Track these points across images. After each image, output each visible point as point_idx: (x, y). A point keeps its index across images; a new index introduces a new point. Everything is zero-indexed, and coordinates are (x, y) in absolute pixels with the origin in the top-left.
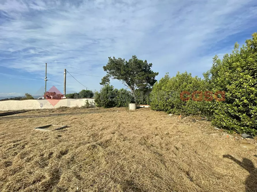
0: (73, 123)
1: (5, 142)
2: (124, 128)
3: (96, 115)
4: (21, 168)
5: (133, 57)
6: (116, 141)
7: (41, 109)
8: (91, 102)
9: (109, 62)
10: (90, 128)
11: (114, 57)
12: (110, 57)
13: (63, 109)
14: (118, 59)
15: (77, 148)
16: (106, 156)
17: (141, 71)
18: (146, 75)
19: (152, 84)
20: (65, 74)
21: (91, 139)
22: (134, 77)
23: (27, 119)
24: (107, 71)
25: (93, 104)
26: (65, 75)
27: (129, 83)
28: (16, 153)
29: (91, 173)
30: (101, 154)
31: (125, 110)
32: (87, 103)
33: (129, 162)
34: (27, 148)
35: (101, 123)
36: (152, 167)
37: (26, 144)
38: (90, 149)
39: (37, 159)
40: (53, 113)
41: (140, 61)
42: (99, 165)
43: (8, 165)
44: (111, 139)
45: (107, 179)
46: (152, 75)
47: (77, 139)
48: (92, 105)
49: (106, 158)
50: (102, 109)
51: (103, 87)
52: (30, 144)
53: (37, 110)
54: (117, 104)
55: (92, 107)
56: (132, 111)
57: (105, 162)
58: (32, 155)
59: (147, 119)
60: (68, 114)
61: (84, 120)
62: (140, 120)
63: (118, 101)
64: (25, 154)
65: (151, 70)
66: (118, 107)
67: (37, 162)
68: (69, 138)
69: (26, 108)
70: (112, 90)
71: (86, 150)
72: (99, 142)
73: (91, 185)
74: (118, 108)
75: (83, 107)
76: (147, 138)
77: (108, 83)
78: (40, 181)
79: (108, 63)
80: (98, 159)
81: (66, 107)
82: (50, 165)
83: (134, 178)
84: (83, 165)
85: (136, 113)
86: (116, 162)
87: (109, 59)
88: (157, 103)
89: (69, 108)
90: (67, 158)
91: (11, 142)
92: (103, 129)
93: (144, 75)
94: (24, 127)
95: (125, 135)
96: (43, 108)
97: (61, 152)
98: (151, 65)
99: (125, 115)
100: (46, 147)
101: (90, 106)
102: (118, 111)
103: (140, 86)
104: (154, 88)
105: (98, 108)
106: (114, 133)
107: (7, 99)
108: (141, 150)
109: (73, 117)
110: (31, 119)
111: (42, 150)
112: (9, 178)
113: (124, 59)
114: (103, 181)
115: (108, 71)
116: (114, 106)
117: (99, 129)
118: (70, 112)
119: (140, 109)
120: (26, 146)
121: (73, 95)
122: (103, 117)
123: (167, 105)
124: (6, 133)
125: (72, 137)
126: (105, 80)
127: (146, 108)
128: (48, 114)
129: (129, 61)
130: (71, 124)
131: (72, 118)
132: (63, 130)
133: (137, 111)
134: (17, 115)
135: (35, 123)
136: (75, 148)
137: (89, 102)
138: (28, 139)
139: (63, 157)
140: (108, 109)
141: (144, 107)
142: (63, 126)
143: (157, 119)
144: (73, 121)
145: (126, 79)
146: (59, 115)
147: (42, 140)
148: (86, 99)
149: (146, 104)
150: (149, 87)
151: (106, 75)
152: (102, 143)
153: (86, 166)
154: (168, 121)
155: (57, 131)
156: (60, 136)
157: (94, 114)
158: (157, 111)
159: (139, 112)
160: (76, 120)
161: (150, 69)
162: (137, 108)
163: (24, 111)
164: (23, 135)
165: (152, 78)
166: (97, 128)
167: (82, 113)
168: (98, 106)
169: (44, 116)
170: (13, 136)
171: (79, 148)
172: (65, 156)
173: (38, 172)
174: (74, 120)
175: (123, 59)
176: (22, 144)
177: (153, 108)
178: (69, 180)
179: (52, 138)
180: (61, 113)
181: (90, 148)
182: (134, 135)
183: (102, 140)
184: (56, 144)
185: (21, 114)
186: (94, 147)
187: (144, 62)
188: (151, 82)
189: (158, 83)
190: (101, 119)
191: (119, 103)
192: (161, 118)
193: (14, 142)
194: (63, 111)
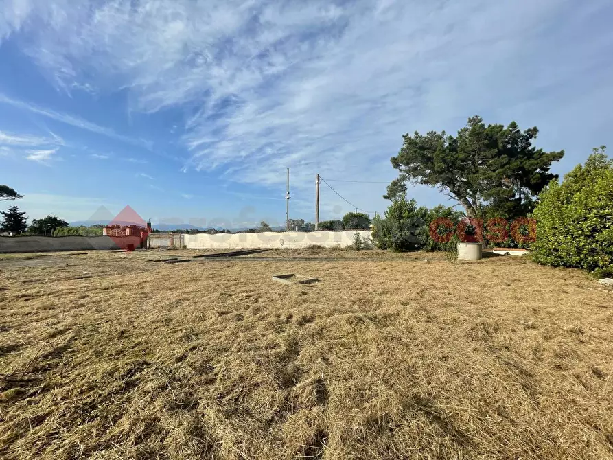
0: (329, 274)
1: (238, 290)
2: (435, 298)
3: (375, 266)
4: (253, 327)
5: (470, 121)
6: (407, 321)
7: (281, 249)
8: (366, 237)
9: (404, 146)
10: (357, 287)
11: (416, 133)
12: (408, 134)
13: (314, 249)
14: (426, 135)
15: (329, 315)
16: (379, 342)
17: (495, 156)
18: (515, 164)
19: (536, 189)
20: (318, 183)
21: (356, 307)
22: (474, 174)
23: (263, 263)
24: (400, 168)
25: (370, 242)
26: (317, 186)
27: (459, 190)
28: (248, 307)
29: (348, 360)
30: (369, 335)
31: (445, 259)
32: (358, 239)
33: (428, 365)
34: (261, 302)
35: (381, 281)
36: (489, 392)
37: (260, 297)
38: (352, 322)
39: (271, 319)
40: (299, 256)
41: (493, 128)
42: (364, 352)
43: (239, 320)
44: (398, 314)
45: (375, 378)
46: (538, 161)
47: (331, 303)
48: (368, 245)
49: (379, 345)
50: (389, 253)
51: (390, 203)
52: (264, 298)
53: (276, 250)
54: (424, 244)
55: (367, 248)
56: (464, 262)
57: (376, 352)
58: (265, 313)
59: (509, 285)
60: (321, 259)
61: (348, 272)
62: (484, 286)
63: (428, 237)
64: (258, 310)
65: (534, 149)
66: (428, 251)
67: (271, 323)
68: (318, 298)
69: (262, 246)
70: (412, 210)
71: (343, 322)
72: (370, 314)
73: (344, 379)
74: (427, 254)
75: (349, 248)
76: (496, 330)
77: (401, 193)
78: (273, 349)
79: (402, 149)
80: (363, 342)
81: (319, 247)
82: (287, 331)
83: (435, 398)
84: (336, 345)
85: (477, 267)
86: (400, 357)
87: (403, 139)
88: (553, 244)
89: (323, 248)
90: (312, 328)
91: (243, 292)
92: (384, 293)
93: (505, 165)
94: (260, 273)
95: (434, 313)
96: (284, 247)
97: (304, 318)
98: (533, 133)
99: (443, 270)
100: (284, 306)
101: (362, 246)
102: (426, 260)
103: (490, 195)
104: (542, 200)
105: (380, 251)
106: (406, 304)
107: (241, 232)
108: (469, 351)
109: (330, 265)
110: (268, 263)
111: (279, 309)
112: (241, 335)
113: (444, 132)
114: (368, 379)
115: (403, 167)
116: (418, 249)
117: (375, 291)
118: (325, 256)
119: (494, 258)
120: (260, 300)
121: (332, 223)
122: (388, 270)
123: (593, 250)
124: (238, 279)
125: (323, 297)
126: (396, 188)
127: (515, 258)
128: (291, 256)
129: (459, 133)
130: (325, 276)
131: (327, 266)
132: (311, 285)
133: (483, 263)
134: (251, 256)
135: (273, 269)
136: (326, 315)
137: (361, 238)
138: (263, 291)
139: (307, 325)
140: (402, 254)
141: (508, 253)
142: (311, 278)
143: (547, 290)
144: (328, 272)
145: (450, 182)
146: (306, 259)
147: (279, 294)
148: (354, 232)
149: (516, 247)
150: (527, 197)
151: (399, 177)
152: (376, 317)
153: (341, 348)
154: (591, 299)
155: (301, 284)
156: (304, 294)
157: (370, 263)
158: (554, 266)
159: (487, 267)
160: (334, 270)
161: (530, 145)
162: (484, 255)
163: (260, 251)
164: (257, 285)
165: (538, 170)
166: (371, 290)
167: (346, 259)
168: (379, 247)
169: (286, 260)
170: (246, 284)
171: (332, 317)
172: (310, 324)
173: (271, 336)
174: (330, 270)
175: (439, 132)
176: (255, 297)
177: (538, 258)
178: (312, 360)
179: (293, 294)
180: (311, 256)
181: (351, 320)
182: (456, 315)
183: (377, 312)
184: (297, 304)
185: (256, 255)
186: (360, 320)
187: (505, 128)
188: (533, 181)
189: (561, 184)
190: (384, 273)
191: (432, 243)
192: (565, 288)
193: (247, 292)
194: (314, 253)
